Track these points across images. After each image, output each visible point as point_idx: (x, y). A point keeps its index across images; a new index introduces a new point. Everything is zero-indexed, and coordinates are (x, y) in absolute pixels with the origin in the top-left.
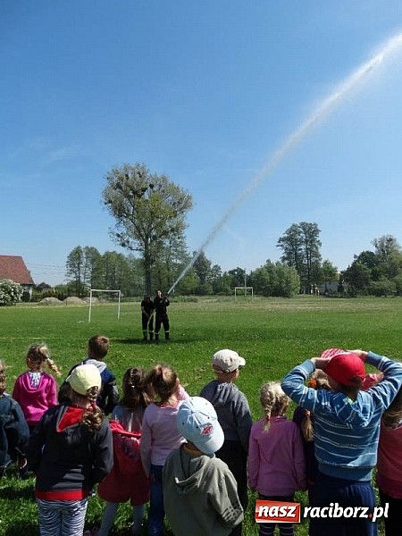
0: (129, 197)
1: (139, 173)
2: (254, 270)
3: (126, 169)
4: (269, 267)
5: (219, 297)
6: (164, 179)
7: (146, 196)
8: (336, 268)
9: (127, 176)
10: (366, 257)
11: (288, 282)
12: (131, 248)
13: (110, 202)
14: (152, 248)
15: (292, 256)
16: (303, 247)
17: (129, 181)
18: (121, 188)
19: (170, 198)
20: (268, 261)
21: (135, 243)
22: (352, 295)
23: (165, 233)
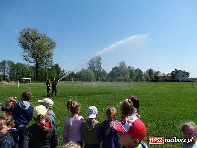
0: (29, 41)
1: (34, 32)
2: (78, 72)
3: (28, 30)
4: (84, 71)
5: (65, 82)
6: (45, 35)
7: (37, 41)
8: (107, 72)
9: (29, 32)
10: (115, 68)
11: (90, 76)
12: (30, 62)
13: (21, 42)
14: (39, 62)
15: (92, 67)
16: (96, 64)
17: (29, 35)
18: (26, 37)
19: (47, 43)
20: (83, 69)
21: (32, 60)
22: (111, 81)
23: (45, 57)
